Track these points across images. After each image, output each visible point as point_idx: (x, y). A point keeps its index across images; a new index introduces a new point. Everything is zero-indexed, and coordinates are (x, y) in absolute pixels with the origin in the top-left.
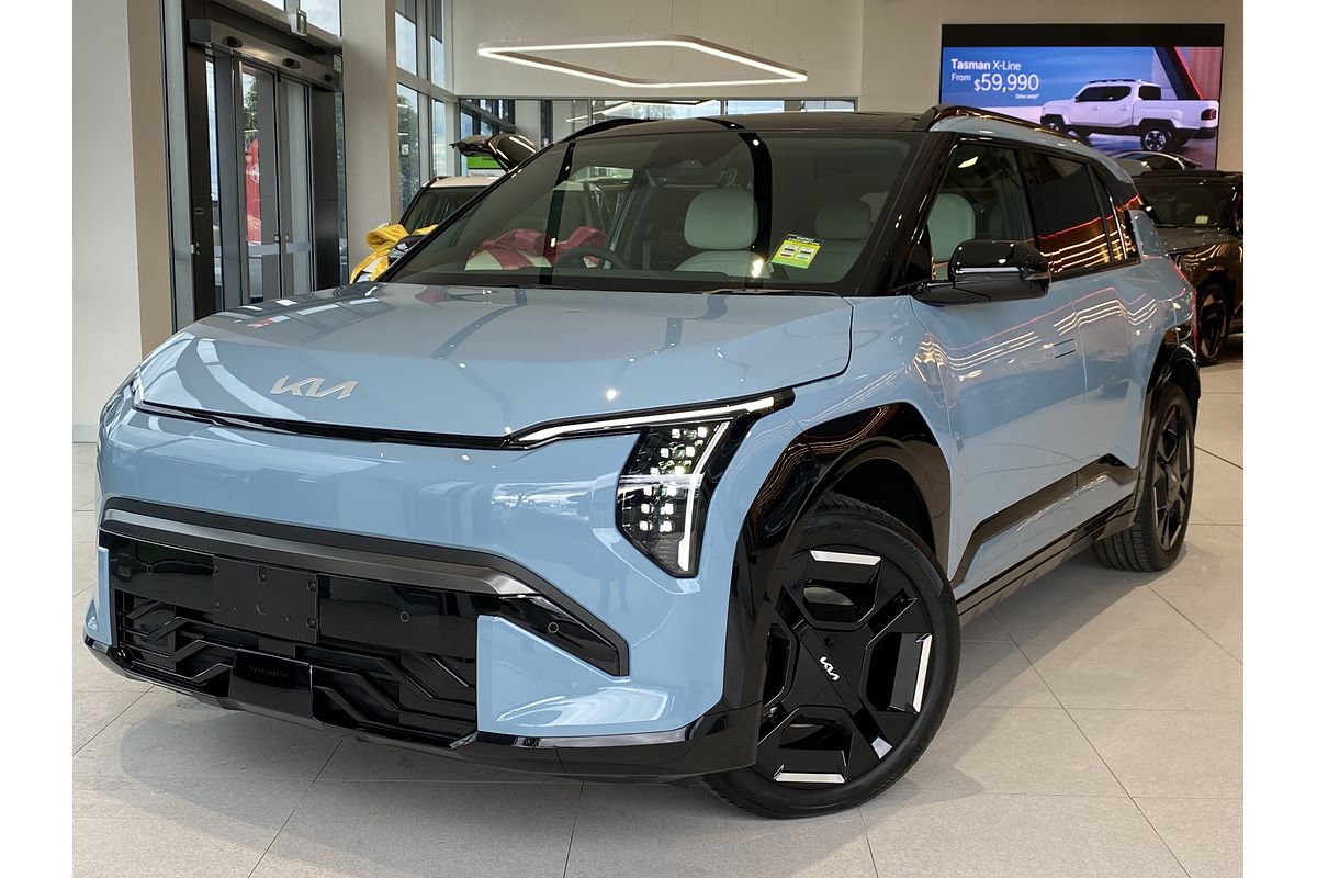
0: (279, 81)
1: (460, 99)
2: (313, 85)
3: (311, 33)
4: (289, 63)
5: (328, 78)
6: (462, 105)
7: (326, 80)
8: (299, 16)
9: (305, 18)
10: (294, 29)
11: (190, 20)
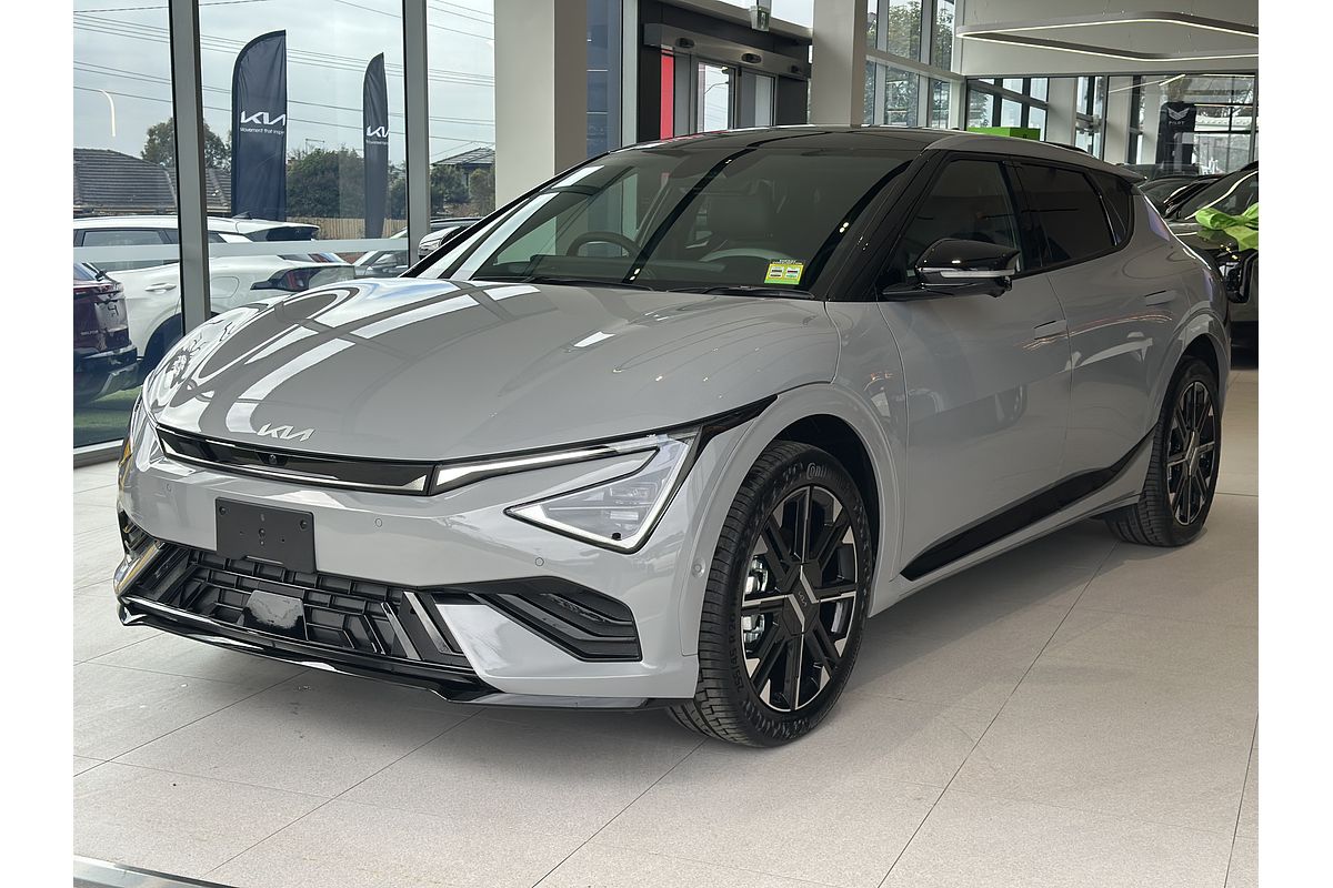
0: (740, 75)
1: (967, 79)
2: (782, 77)
3: (775, 27)
4: (749, 57)
5: (794, 69)
6: (970, 86)
7: (793, 72)
8: (759, 13)
9: (768, 15)
10: (754, 27)
11: (646, 26)
